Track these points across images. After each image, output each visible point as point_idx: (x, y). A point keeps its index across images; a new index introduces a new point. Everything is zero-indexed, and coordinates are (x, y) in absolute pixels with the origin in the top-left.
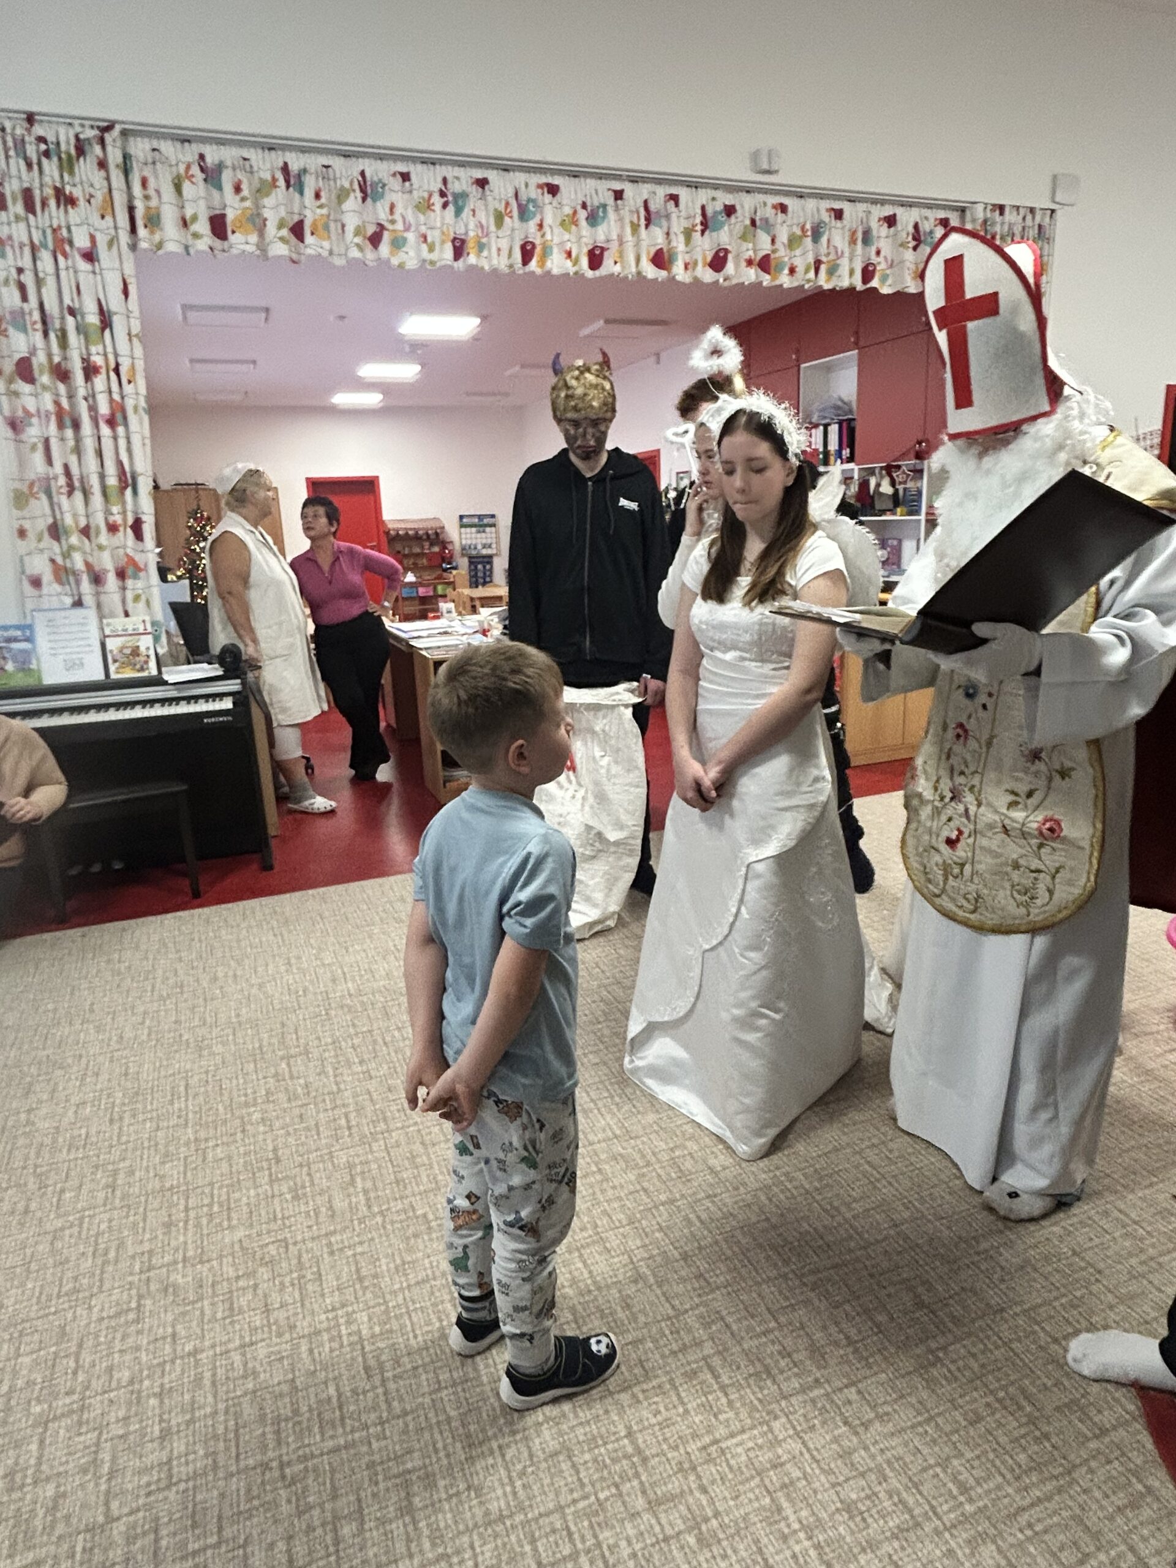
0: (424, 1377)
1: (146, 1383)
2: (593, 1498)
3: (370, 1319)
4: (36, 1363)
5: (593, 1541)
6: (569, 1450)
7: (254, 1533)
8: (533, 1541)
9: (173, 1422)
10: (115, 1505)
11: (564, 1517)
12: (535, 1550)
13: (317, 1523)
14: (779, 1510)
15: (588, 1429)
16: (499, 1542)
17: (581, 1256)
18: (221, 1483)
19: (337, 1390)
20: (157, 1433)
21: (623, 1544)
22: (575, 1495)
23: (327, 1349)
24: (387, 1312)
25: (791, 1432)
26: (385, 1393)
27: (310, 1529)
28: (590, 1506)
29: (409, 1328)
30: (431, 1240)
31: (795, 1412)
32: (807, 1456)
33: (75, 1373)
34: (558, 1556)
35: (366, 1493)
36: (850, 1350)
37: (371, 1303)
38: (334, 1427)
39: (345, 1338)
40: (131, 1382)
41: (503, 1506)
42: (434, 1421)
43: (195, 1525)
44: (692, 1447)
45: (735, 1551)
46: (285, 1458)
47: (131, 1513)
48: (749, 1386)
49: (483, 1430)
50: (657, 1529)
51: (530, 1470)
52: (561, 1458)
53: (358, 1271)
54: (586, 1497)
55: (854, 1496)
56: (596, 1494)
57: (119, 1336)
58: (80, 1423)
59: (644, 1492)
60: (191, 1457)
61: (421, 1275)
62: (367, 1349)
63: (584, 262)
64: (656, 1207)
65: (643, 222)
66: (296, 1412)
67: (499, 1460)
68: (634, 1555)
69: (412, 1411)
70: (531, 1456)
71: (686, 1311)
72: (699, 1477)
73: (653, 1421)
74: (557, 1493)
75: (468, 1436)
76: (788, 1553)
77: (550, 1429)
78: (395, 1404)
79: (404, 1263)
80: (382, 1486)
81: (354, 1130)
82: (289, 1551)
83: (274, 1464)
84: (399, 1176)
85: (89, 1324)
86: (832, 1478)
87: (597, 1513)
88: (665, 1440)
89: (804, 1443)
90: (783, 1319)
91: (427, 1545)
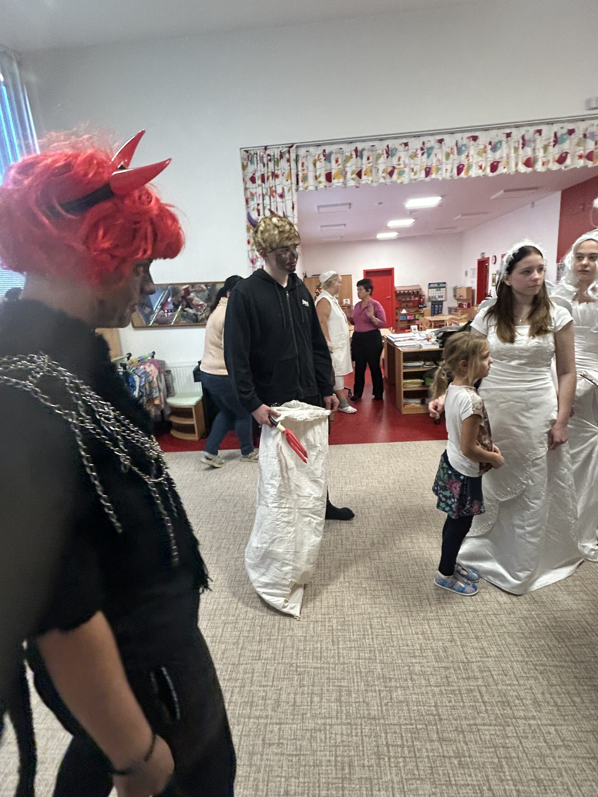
0: (354, 652)
1: (257, 621)
2: (414, 726)
3: (337, 623)
4: (225, 602)
5: (411, 743)
6: (407, 702)
7: (284, 687)
8: (386, 733)
9: (263, 637)
10: (241, 659)
11: (401, 728)
12: (386, 737)
13: (305, 692)
14: (502, 767)
15: (417, 697)
16: (372, 727)
17: (428, 623)
18: (276, 665)
19: (321, 645)
20: (258, 640)
21: (424, 750)
22: (407, 722)
23: (320, 628)
24: (344, 621)
25: (515, 735)
26: (338, 653)
27: (303, 693)
28: (413, 729)
29: (351, 631)
30: (366, 598)
31: (519, 727)
32: (521, 748)
33: (236, 609)
34: (395, 743)
35: (325, 689)
36: (555, 708)
37: (339, 616)
38: (317, 660)
39: (327, 627)
40: (252, 619)
41: (376, 714)
42: (355, 670)
43: (265, 676)
44: (464, 722)
45: (476, 776)
46: (298, 664)
47: (246, 664)
48: (497, 706)
49: (374, 682)
50: (441, 750)
51: (390, 704)
52: (404, 704)
53: (336, 602)
54: (411, 724)
55: (542, 776)
56: (416, 725)
57: (251, 601)
58: (235, 628)
59: (437, 733)
60: (267, 652)
61: (360, 611)
62: (334, 634)
63: (488, 169)
64: (467, 612)
65: (521, 146)
66: (305, 649)
67: (378, 695)
68: (428, 757)
69: (347, 664)
70: (391, 698)
71: (473, 662)
72: (465, 737)
73: (448, 704)
74: (400, 717)
75: (367, 681)
76: (502, 788)
77: (402, 690)
78: (341, 658)
79: (354, 605)
80: (331, 688)
81: (344, 546)
82: (294, 698)
83: (294, 665)
84: (358, 569)
85: (242, 594)
86: (532, 764)
87: (415, 733)
88: (451, 714)
89: (521, 743)
90: (521, 682)
91: (344, 717)
